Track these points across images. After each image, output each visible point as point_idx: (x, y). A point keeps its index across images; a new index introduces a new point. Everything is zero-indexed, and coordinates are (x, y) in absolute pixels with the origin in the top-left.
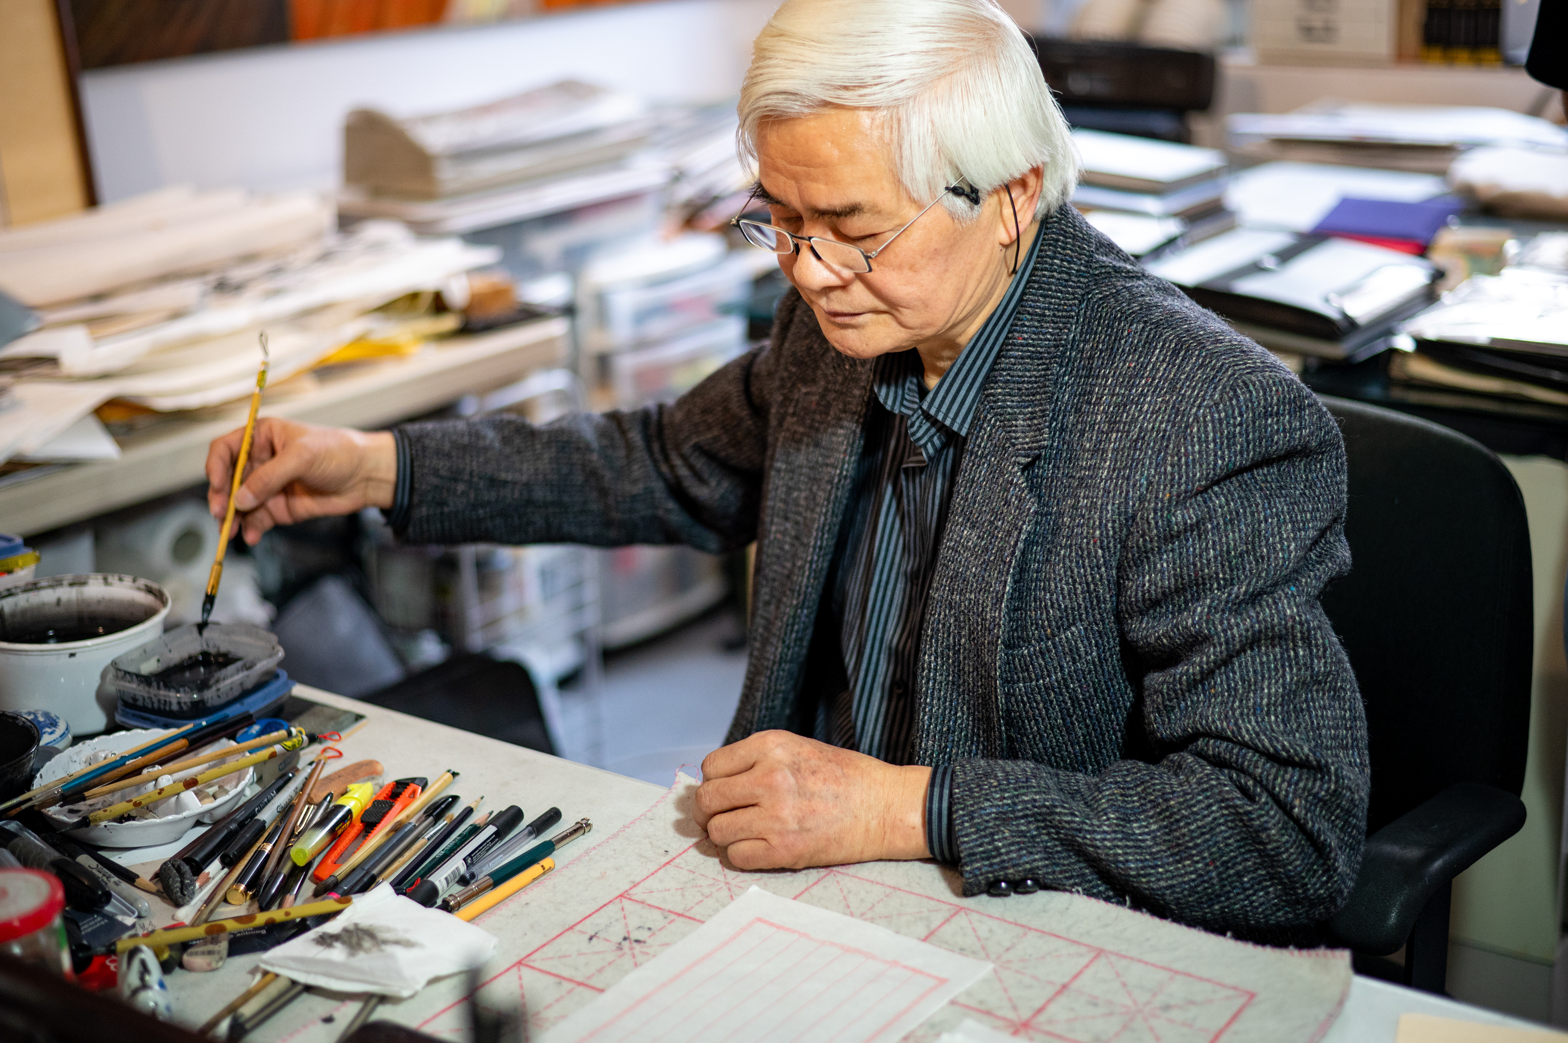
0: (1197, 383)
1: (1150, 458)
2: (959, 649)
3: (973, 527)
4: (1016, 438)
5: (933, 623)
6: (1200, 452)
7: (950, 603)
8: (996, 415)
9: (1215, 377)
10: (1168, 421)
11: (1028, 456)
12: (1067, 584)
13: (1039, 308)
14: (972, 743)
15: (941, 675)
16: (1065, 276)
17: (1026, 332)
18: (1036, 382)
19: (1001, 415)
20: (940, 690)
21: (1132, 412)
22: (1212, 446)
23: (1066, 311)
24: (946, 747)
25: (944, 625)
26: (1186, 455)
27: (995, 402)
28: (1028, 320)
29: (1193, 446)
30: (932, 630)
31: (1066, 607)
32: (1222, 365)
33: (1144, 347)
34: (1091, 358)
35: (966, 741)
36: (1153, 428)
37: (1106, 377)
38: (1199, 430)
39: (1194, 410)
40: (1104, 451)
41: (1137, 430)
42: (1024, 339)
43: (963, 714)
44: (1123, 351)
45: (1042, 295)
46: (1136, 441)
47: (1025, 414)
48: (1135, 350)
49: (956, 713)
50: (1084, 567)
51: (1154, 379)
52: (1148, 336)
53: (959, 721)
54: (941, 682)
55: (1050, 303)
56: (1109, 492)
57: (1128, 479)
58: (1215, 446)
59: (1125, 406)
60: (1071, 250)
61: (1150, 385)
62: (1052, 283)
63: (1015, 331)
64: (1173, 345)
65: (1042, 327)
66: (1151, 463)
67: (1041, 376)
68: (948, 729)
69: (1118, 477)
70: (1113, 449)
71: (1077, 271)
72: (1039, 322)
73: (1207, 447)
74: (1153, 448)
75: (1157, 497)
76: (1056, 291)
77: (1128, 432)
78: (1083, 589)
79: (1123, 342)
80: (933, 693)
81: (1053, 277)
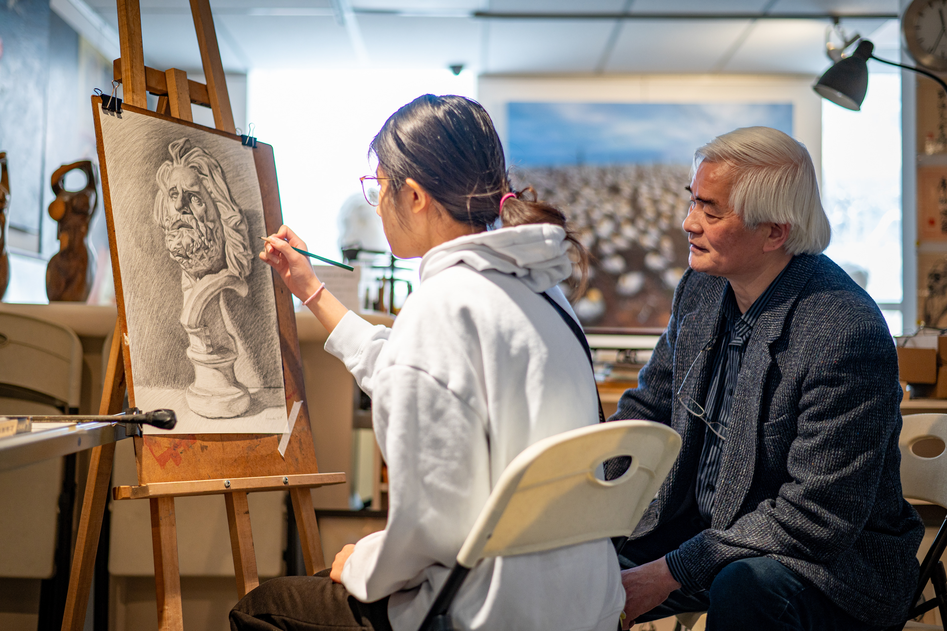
0: (845, 320)
1: (821, 348)
2: (745, 420)
3: (749, 369)
4: (769, 333)
5: (736, 409)
6: (839, 346)
7: (744, 401)
8: (764, 323)
9: (853, 319)
10: (830, 334)
11: (772, 341)
12: (782, 396)
13: (789, 283)
14: (744, 461)
15: (735, 431)
16: (803, 272)
17: (782, 292)
18: (781, 312)
19: (765, 324)
20: (734, 437)
21: (817, 328)
22: (844, 345)
23: (800, 285)
24: (732, 461)
25: (740, 410)
26: (833, 347)
27: (764, 318)
28: (784, 287)
29: (836, 344)
30: (735, 412)
31: (781, 406)
32: (857, 315)
33: (828, 303)
34: (807, 305)
35: (742, 460)
36: (824, 335)
37: (810, 313)
38: (840, 338)
39: (841, 331)
40: (803, 342)
41: (817, 335)
42: (781, 295)
43: (742, 448)
44: (820, 304)
45: (791, 278)
46: (816, 339)
47: (774, 324)
48: (825, 304)
49: (739, 448)
50: (789, 389)
51: (829, 316)
52: (831, 300)
53: (740, 451)
54: (735, 434)
55: (794, 281)
56: (803, 359)
57: (811, 355)
58: (846, 345)
59: (815, 325)
60: (807, 261)
61: (827, 318)
62: (797, 274)
63: (778, 291)
64: (840, 304)
65: (789, 290)
66: (821, 350)
67: (784, 310)
68: (734, 454)
69: (806, 354)
70: (806, 342)
71: (808, 270)
72: (788, 288)
73: (842, 345)
74: (822, 344)
75: (818, 362)
76: (797, 277)
77: (814, 336)
78: (788, 399)
79: (820, 301)
80: (731, 438)
81: (797, 271)
